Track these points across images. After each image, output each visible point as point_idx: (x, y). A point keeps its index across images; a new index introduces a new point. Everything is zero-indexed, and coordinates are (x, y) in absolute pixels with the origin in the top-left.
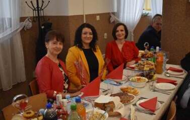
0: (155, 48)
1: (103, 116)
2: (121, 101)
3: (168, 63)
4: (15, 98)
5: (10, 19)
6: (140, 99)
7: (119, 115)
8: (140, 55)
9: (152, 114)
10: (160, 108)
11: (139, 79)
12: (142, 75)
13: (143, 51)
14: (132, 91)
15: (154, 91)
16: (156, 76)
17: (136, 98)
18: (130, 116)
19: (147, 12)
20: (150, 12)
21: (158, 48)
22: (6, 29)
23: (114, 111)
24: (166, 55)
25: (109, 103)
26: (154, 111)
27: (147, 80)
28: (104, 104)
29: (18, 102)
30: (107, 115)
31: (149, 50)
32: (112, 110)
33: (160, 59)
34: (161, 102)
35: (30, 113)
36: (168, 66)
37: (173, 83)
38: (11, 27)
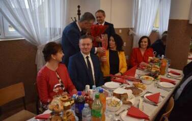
0: (161, 56)
1: (118, 103)
2: (133, 93)
3: (169, 67)
4: (56, 86)
5: (60, 29)
6: (147, 93)
7: (130, 103)
8: (149, 60)
9: (155, 105)
10: (162, 101)
11: (147, 78)
12: (150, 75)
13: (151, 58)
14: (142, 86)
15: (158, 88)
16: (160, 76)
17: (144, 92)
18: (138, 105)
19: (156, 29)
20: (158, 29)
21: (163, 56)
22: (57, 35)
23: (127, 100)
24: (169, 61)
25: (124, 94)
26: (157, 103)
27: (153, 79)
28: (120, 95)
29: (57, 89)
30: (121, 103)
31: (156, 56)
32: (125, 99)
33: (164, 64)
34: (163, 97)
35: (65, 97)
36: (170, 70)
37: (173, 83)
38: (60, 34)
